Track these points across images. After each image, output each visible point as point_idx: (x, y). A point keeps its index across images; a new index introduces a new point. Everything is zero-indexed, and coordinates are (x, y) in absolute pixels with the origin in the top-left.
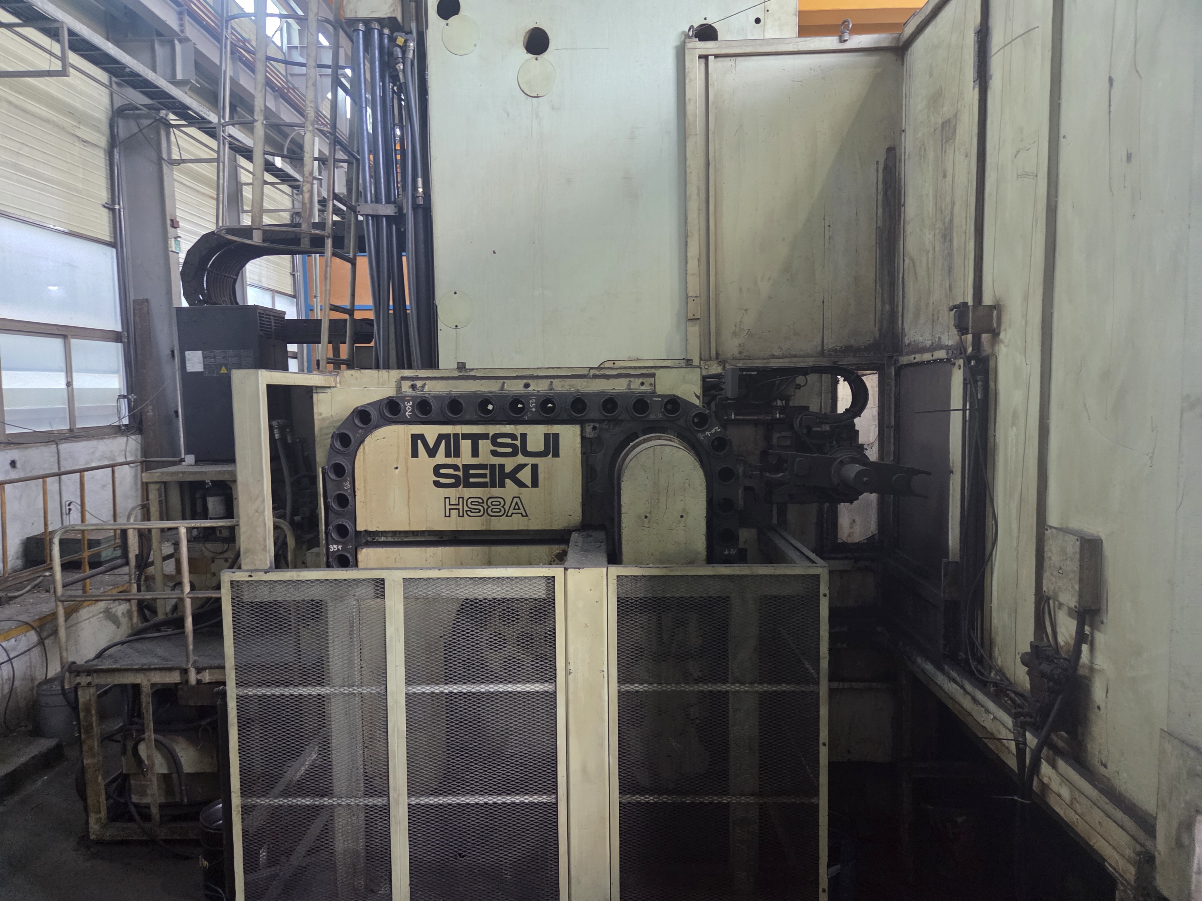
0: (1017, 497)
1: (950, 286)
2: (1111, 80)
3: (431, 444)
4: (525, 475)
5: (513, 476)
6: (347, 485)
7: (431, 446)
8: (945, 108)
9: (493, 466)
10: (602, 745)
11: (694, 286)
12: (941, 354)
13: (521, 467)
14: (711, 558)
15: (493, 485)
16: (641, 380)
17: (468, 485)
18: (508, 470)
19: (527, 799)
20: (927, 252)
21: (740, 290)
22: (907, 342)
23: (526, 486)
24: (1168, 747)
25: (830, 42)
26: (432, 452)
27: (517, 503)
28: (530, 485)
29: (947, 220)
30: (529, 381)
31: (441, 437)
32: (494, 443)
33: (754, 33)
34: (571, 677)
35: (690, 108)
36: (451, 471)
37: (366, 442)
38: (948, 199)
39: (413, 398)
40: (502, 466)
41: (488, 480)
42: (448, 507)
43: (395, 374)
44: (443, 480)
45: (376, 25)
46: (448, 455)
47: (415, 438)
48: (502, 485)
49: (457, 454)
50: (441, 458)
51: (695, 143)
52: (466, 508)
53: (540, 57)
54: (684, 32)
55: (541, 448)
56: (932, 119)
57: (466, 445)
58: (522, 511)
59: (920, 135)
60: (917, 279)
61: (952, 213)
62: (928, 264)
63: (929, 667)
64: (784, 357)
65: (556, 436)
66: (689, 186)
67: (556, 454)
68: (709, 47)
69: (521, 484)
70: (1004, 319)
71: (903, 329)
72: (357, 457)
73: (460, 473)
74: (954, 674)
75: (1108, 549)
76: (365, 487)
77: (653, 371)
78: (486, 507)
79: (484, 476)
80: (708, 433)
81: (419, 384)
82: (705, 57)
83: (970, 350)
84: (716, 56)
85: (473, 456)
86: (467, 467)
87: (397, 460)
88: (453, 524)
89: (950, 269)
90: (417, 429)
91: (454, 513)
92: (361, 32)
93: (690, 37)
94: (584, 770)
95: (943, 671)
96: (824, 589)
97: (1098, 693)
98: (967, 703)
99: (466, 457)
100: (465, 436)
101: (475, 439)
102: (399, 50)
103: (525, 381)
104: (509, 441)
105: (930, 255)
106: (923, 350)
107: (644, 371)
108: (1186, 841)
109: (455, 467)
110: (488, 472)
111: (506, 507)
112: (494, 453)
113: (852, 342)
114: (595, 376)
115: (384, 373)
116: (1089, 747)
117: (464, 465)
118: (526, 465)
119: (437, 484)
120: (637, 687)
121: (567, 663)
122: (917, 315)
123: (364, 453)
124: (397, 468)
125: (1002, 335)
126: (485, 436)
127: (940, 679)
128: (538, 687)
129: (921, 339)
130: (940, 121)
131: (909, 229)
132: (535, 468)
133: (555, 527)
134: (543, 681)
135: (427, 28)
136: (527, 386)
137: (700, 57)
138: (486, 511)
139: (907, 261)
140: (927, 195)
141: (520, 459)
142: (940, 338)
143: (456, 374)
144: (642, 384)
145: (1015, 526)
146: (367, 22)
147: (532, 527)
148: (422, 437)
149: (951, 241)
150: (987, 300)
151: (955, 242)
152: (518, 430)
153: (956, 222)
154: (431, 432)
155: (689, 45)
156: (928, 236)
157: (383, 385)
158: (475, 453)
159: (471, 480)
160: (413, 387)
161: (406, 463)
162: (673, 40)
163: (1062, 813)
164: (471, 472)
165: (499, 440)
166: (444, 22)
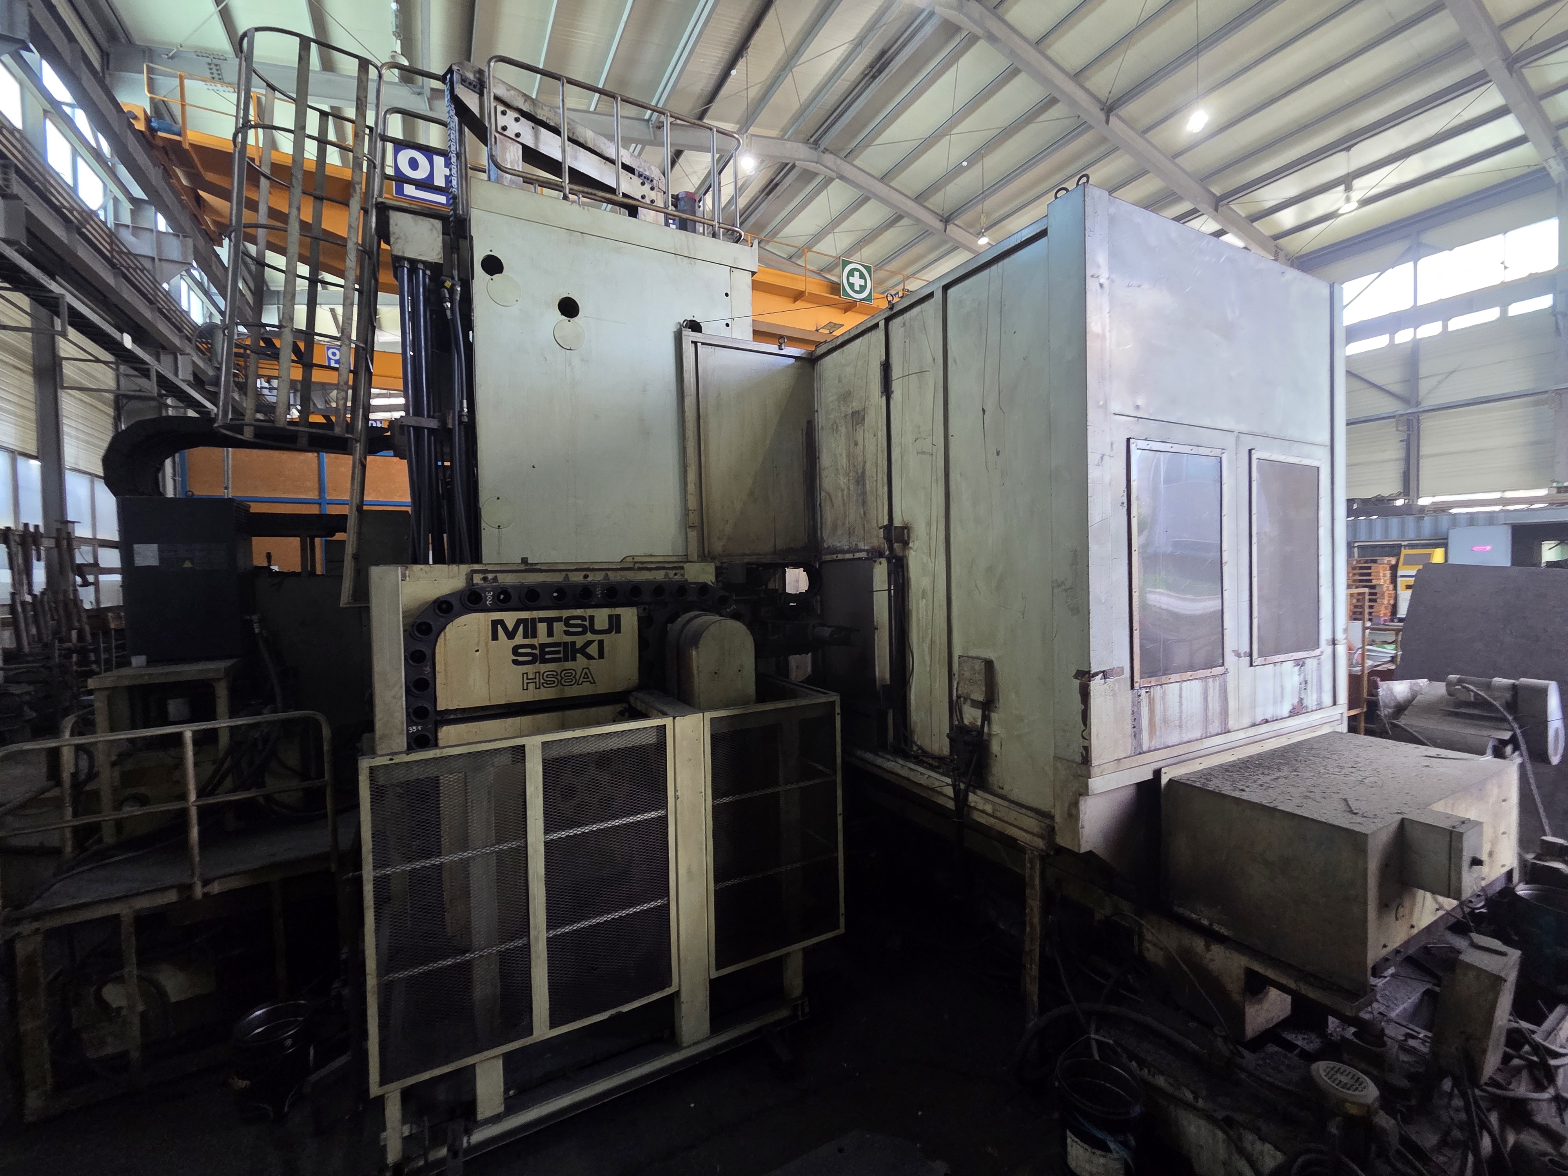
0: (928, 641)
1: (864, 513)
2: (984, 410)
3: (510, 627)
4: (593, 650)
5: (583, 651)
6: (428, 669)
7: (510, 629)
8: (854, 404)
9: (566, 644)
10: (701, 849)
11: (692, 503)
12: (863, 555)
13: (590, 643)
14: (761, 697)
15: (566, 660)
16: (674, 572)
17: (544, 661)
18: (578, 646)
19: (645, 907)
20: (843, 490)
21: (723, 507)
22: (826, 546)
23: (593, 658)
24: (1059, 765)
25: (774, 348)
26: (511, 635)
27: (586, 673)
28: (597, 657)
29: (860, 471)
30: (588, 573)
31: (519, 622)
32: (567, 624)
33: (725, 332)
34: (678, 801)
35: (686, 376)
36: (528, 650)
37: (447, 629)
38: (860, 459)
39: (494, 589)
40: (574, 643)
41: (561, 655)
42: (526, 681)
43: (465, 568)
44: (521, 659)
45: (421, 266)
46: (525, 636)
47: (495, 623)
48: (574, 659)
49: (534, 636)
50: (519, 639)
51: (690, 401)
52: (542, 681)
53: (571, 320)
54: (679, 323)
55: (606, 626)
56: (843, 408)
57: (542, 628)
58: (591, 679)
59: (832, 416)
60: (833, 506)
61: (864, 468)
62: (843, 497)
63: (869, 756)
64: (752, 555)
65: (618, 617)
66: (687, 431)
67: (618, 631)
68: (696, 336)
69: (589, 657)
70: (911, 535)
71: (822, 538)
72: (438, 644)
73: (537, 652)
74: (889, 757)
75: (997, 665)
76: (445, 670)
77: (682, 564)
78: (559, 678)
79: (558, 652)
80: (728, 610)
81: (490, 576)
82: (695, 343)
83: (887, 553)
84: (703, 344)
85: (548, 636)
86: (543, 646)
87: (478, 644)
88: (531, 695)
89: (864, 503)
90: (497, 616)
91: (531, 686)
92: (406, 269)
93: (685, 327)
94: (689, 872)
95: (878, 755)
96: (838, 710)
97: (995, 747)
98: (904, 772)
99: (542, 636)
100: (542, 620)
101: (550, 621)
102: (446, 291)
103: (585, 573)
104: (579, 622)
105: (845, 492)
106: (843, 552)
107: (676, 565)
108: (1074, 812)
109: (532, 647)
110: (561, 649)
111: (577, 677)
112: (567, 633)
113: (792, 545)
114: (640, 569)
115: (454, 568)
116: (990, 779)
117: (540, 645)
118: (594, 641)
119: (515, 662)
120: (725, 800)
121: (676, 791)
122: (835, 528)
123: (445, 639)
124: (477, 651)
125: (911, 545)
126: (559, 619)
127: (880, 761)
128: (653, 814)
129: (839, 545)
130: (850, 411)
131: (824, 474)
132: (601, 643)
133: (618, 689)
134: (656, 809)
135: (473, 278)
136: (586, 577)
137: (692, 342)
138: (560, 682)
139: (823, 494)
140: (841, 455)
141: (589, 636)
142: (856, 545)
143: (523, 567)
144: (676, 574)
145: (927, 658)
146: (413, 262)
147: (600, 691)
148: (502, 622)
149: (864, 485)
150: (897, 522)
151: (868, 486)
152: (589, 612)
153: (867, 473)
154: (510, 618)
155: (684, 333)
156: (842, 481)
157: (453, 577)
158: (550, 633)
159: (547, 657)
160: (485, 579)
161: (487, 646)
162: (672, 328)
163: (983, 821)
164: (547, 650)
165: (571, 622)
166: (489, 277)
